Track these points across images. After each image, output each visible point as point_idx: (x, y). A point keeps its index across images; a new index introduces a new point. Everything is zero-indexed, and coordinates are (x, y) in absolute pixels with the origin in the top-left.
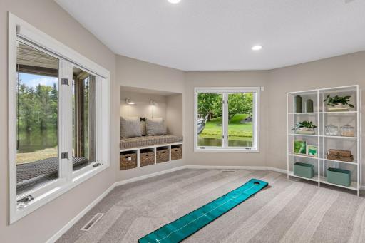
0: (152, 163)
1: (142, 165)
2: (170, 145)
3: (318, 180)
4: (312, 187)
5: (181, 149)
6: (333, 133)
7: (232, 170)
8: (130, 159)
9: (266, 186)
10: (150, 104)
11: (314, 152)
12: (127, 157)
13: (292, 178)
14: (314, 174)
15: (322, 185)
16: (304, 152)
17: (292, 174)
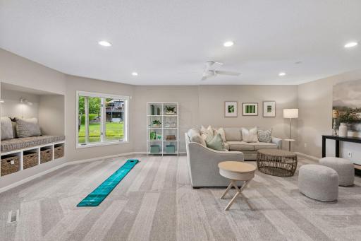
0: (36, 164)
1: (25, 167)
2: (53, 144)
3: (162, 153)
4: (159, 157)
5: (63, 148)
6: (168, 126)
7: (111, 158)
8: (12, 162)
9: (138, 162)
10: (20, 103)
11: (160, 138)
12: (9, 161)
13: (150, 155)
14: (160, 150)
15: (164, 155)
16: (155, 138)
17: (149, 153)
